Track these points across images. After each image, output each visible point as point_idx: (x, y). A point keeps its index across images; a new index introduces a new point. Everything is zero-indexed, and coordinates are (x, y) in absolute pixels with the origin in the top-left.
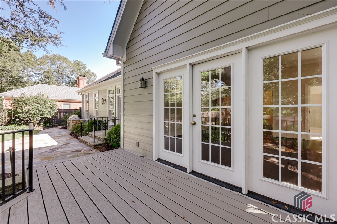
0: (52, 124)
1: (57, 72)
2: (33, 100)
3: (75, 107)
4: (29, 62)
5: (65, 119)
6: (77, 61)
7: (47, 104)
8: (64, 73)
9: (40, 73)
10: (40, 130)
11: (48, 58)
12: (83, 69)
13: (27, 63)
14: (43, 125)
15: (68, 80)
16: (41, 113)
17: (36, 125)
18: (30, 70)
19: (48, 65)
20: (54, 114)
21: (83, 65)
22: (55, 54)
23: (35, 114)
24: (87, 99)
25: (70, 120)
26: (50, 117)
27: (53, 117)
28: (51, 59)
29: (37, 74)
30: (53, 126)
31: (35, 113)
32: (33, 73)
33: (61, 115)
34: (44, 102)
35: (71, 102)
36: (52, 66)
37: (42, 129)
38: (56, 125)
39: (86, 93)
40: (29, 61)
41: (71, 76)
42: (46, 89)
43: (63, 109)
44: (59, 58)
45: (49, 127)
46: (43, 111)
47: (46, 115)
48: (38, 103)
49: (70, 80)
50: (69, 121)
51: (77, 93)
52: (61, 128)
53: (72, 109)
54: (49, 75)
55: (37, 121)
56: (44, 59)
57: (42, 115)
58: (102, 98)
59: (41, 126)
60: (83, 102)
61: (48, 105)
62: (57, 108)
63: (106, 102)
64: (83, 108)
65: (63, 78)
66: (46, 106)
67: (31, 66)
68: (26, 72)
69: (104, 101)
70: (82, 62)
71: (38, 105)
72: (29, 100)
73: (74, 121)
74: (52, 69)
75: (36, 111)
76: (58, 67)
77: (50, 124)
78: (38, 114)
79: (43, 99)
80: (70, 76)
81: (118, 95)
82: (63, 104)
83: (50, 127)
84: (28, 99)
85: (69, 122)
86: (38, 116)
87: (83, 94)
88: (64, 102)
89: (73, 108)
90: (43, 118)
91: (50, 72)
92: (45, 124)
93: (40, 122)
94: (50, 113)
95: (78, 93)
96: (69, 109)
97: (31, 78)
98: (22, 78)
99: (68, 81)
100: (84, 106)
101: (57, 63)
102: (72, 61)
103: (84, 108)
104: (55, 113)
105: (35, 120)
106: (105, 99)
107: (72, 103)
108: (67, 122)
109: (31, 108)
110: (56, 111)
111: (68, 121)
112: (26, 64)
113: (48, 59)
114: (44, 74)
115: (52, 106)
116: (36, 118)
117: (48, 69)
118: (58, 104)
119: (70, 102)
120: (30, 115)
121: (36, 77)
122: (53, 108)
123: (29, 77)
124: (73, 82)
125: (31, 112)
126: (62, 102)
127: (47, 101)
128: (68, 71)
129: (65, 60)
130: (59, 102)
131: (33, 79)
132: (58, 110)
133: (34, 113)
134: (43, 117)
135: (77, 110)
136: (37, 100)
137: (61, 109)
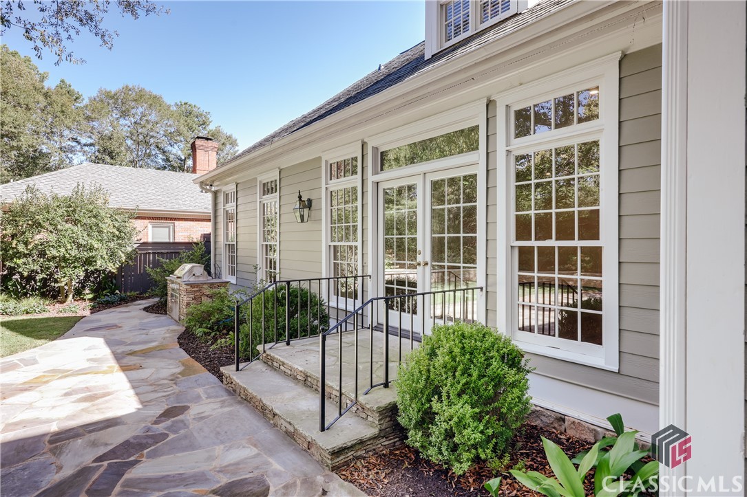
0: (117, 291)
1: (134, 138)
2: (60, 212)
3: (186, 234)
4: (63, 112)
5: (158, 278)
6: (185, 104)
7: (103, 226)
8: (152, 141)
9: (92, 141)
10: (80, 314)
11: (112, 97)
12: (200, 128)
13: (59, 114)
14: (90, 296)
15: (163, 160)
16: (85, 254)
17: (71, 296)
18: (66, 133)
19: (111, 118)
20: (124, 258)
21: (201, 115)
22: (130, 86)
23: (64, 259)
24: (231, 207)
25: (179, 280)
26: (112, 268)
27: (120, 269)
28: (120, 101)
29: (85, 145)
30: (124, 301)
31: (67, 255)
32: (74, 144)
33: (145, 263)
34: (95, 217)
35: (175, 219)
36: (122, 121)
37: (87, 313)
38: (130, 297)
39: (227, 184)
40: (64, 108)
41: (169, 148)
42: (103, 177)
43: (150, 240)
44: (141, 97)
45: (108, 305)
46: (90, 249)
47: (99, 263)
48: (76, 222)
49: (167, 160)
50: (175, 286)
51: (198, 185)
52: (146, 309)
53: (176, 241)
54: (114, 146)
55: (74, 283)
56: (102, 101)
57: (89, 261)
58: (300, 197)
59: (85, 299)
60: (216, 217)
61: (107, 227)
62: (134, 239)
63: (313, 213)
64: (216, 236)
65: (149, 156)
66: (100, 232)
67: (68, 122)
68: (56, 138)
69: (305, 207)
70: (198, 105)
71: (75, 228)
72: (48, 212)
73: (192, 285)
74: (120, 128)
75: (69, 247)
76: (135, 123)
77: (113, 293)
78: (76, 259)
79: (91, 207)
80: (166, 149)
81: (377, 178)
82: (150, 226)
83: (113, 303)
84: (47, 208)
85: (173, 290)
86: (75, 267)
87: (216, 188)
88: (153, 218)
89: (181, 238)
90: (93, 273)
91: (115, 135)
92: (98, 291)
93: (84, 287)
94: (112, 255)
95: (201, 187)
96: (169, 243)
97: (70, 155)
98: (47, 155)
99: (162, 163)
100: (221, 232)
101: (133, 111)
102: (173, 104)
103: (221, 239)
104: (129, 256)
105: (64, 281)
106: (310, 201)
107: (177, 223)
108: (165, 286)
109: (53, 238)
110: (129, 249)
111: (170, 286)
112: (56, 116)
113: (111, 101)
114: (101, 142)
115: (118, 229)
116: (69, 271)
117: (111, 129)
118: (139, 224)
119: (171, 219)
120: (49, 261)
121: (80, 154)
122: (123, 239)
123: (63, 154)
124: (176, 165)
125: (54, 252)
126: (149, 218)
127: (103, 214)
128: (162, 132)
129: (155, 102)
130: (138, 218)
131: (74, 157)
132: (135, 246)
133: (64, 257)
134: (91, 268)
135: (197, 244)
136: (72, 210)
137: (145, 241)
